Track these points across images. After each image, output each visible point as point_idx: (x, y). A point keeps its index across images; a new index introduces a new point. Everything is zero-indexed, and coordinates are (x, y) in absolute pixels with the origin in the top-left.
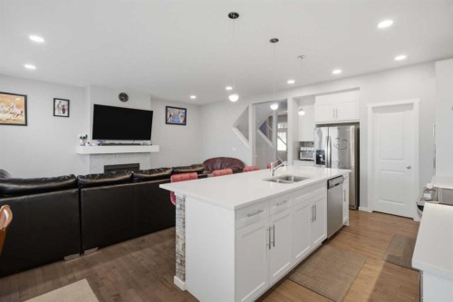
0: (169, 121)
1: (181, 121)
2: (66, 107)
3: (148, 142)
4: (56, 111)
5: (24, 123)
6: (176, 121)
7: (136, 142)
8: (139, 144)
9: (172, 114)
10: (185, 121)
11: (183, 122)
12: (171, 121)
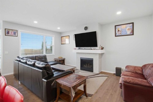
10: (133, 31)
11: (131, 33)
12: (119, 34)
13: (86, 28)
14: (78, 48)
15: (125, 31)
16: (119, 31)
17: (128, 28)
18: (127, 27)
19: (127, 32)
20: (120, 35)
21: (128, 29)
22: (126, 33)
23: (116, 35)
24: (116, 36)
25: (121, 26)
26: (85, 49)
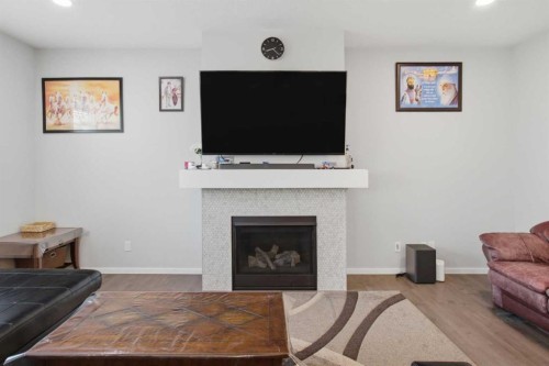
0: (406, 103)
1: (446, 99)
2: (179, 92)
3: (339, 160)
4: (164, 101)
5: (118, 127)
6: (428, 102)
7: (307, 159)
8: (311, 166)
9: (415, 83)
10: (459, 96)
11: (453, 102)
12: (411, 101)
13: (273, 47)
14: (212, 159)
15: (435, 92)
16: (411, 87)
17: (443, 81)
18: (441, 76)
19: (439, 98)
20: (415, 105)
21: (445, 85)
22: (438, 101)
23: (402, 106)
24: (399, 109)
25: (418, 68)
26: (266, 166)
